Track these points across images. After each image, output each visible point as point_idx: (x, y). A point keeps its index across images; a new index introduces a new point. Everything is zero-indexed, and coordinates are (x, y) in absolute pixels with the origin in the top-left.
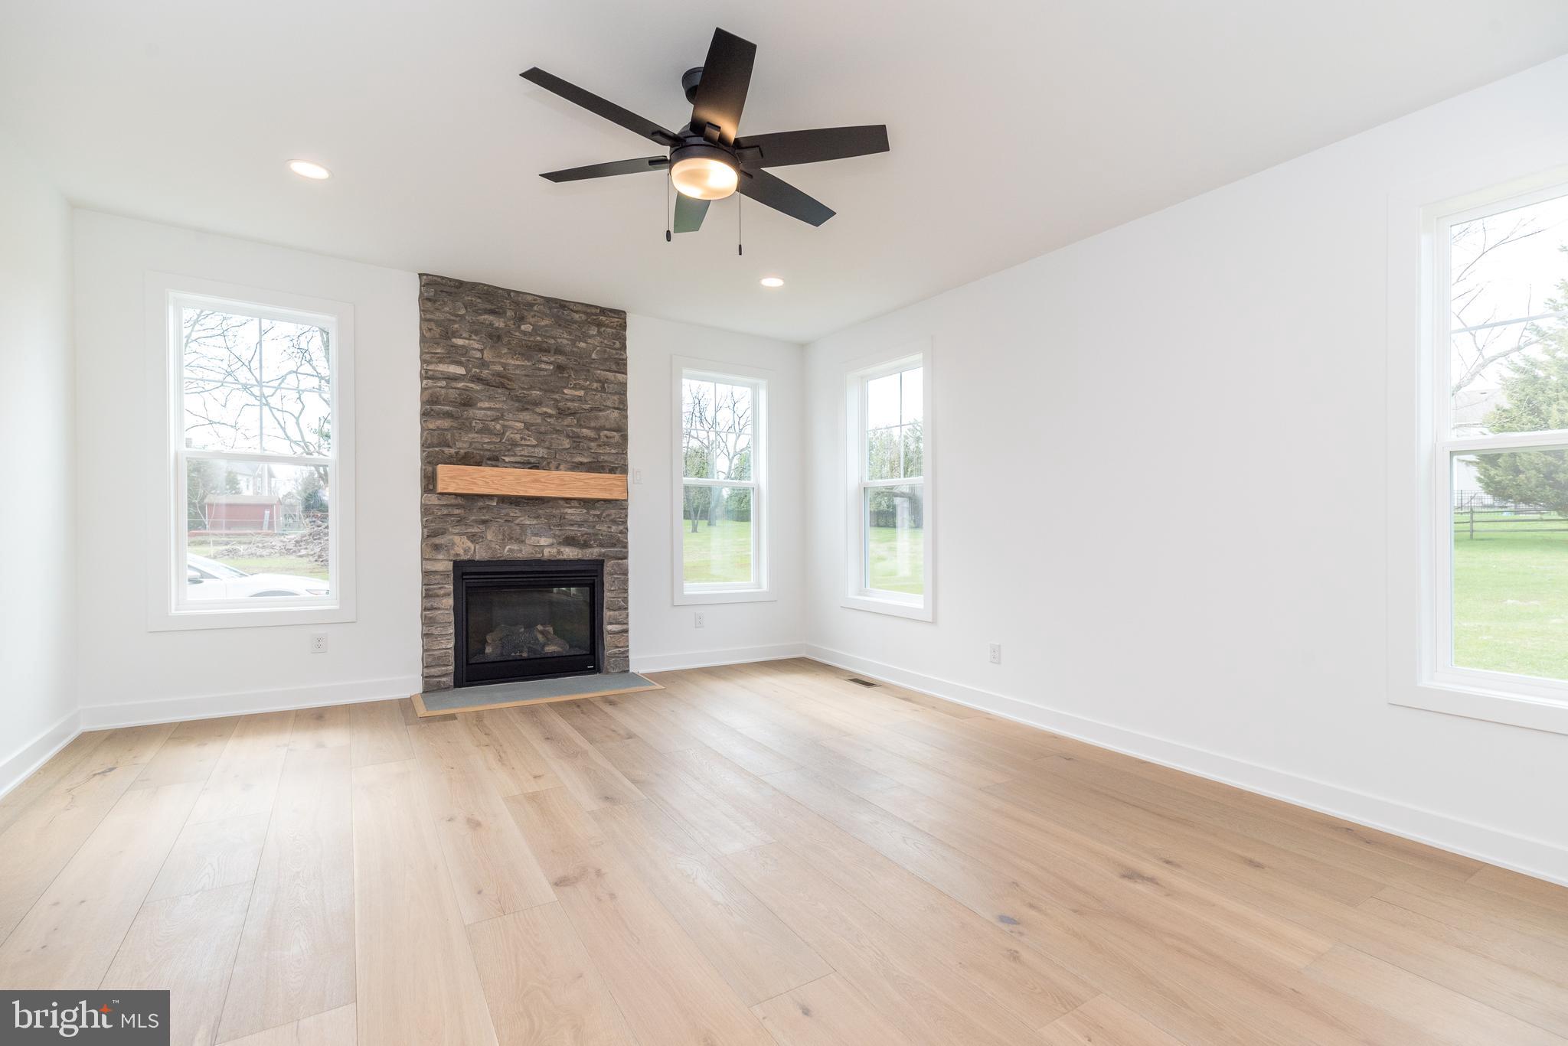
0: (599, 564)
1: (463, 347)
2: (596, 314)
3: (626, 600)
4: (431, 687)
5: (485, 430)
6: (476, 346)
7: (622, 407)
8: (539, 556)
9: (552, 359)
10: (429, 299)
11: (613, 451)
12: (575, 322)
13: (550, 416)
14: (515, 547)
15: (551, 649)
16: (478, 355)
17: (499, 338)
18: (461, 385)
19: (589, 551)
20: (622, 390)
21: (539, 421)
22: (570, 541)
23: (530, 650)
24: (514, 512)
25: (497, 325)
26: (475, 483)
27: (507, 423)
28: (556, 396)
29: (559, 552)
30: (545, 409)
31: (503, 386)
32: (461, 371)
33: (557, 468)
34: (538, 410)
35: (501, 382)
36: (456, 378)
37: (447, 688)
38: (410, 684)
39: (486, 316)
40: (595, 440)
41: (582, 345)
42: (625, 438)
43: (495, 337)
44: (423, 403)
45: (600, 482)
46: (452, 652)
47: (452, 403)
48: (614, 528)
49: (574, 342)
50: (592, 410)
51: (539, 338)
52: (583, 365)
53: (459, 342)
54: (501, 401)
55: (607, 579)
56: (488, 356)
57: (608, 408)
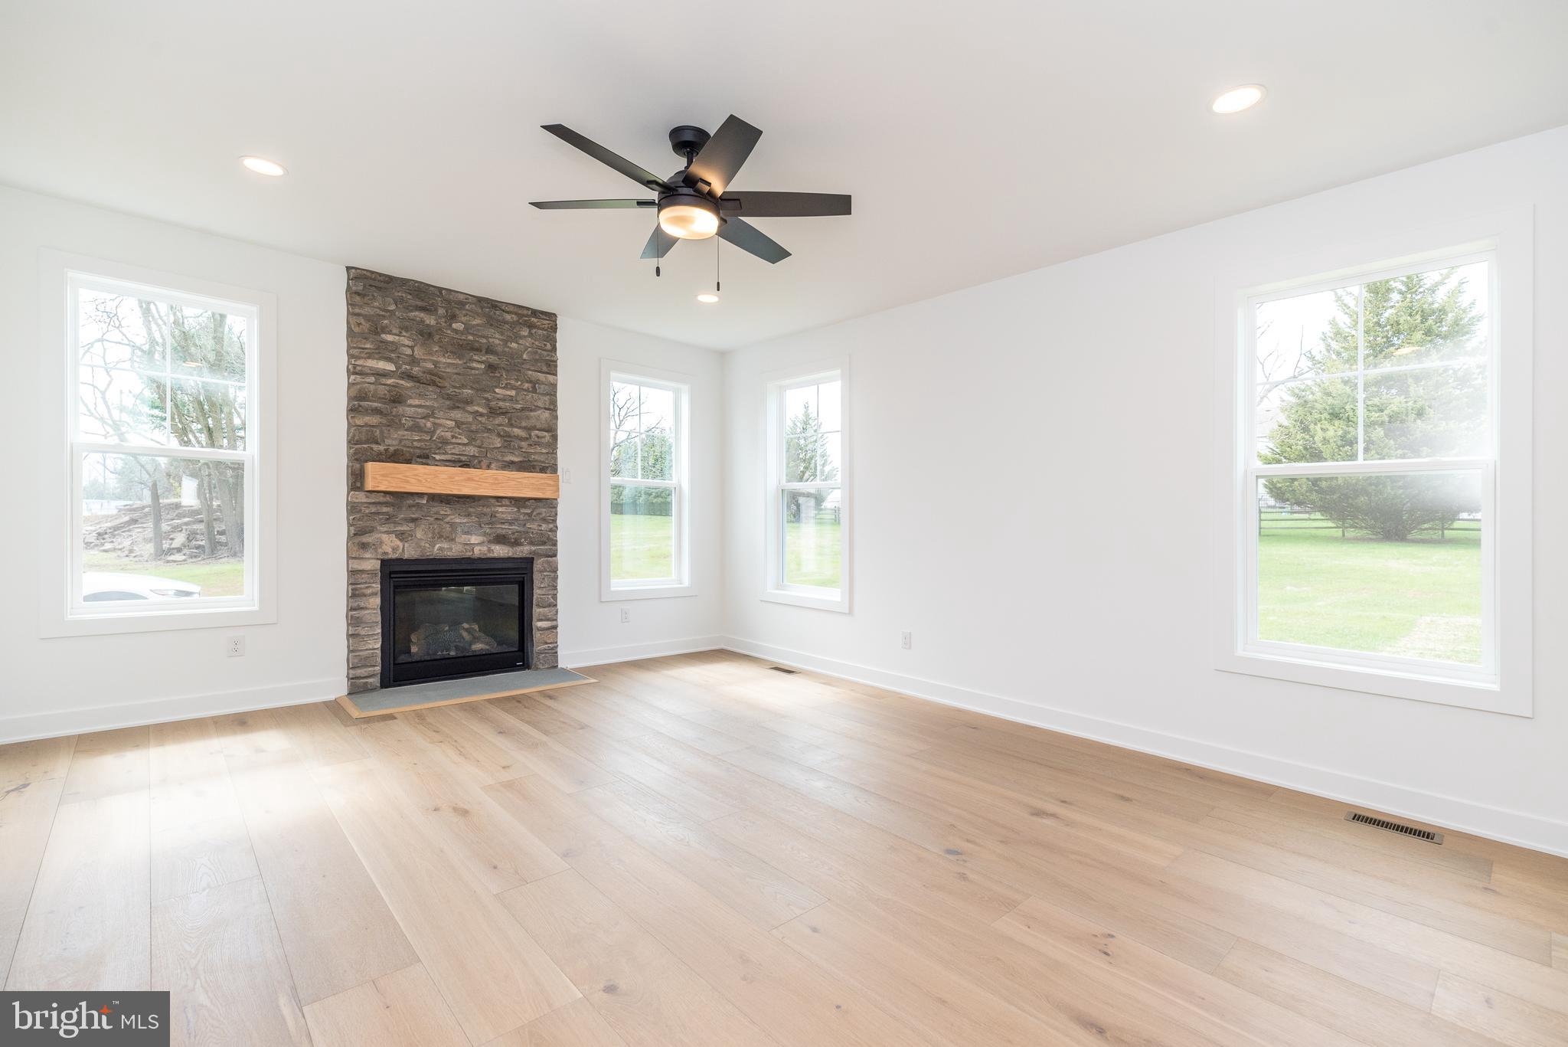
0: (529, 561)
1: (392, 343)
2: (527, 316)
3: (555, 597)
4: (357, 688)
5: (416, 428)
6: (407, 342)
7: (552, 408)
8: (469, 554)
9: (484, 358)
10: (357, 293)
11: (544, 451)
12: (506, 322)
13: (482, 415)
14: (446, 545)
15: (478, 647)
16: (409, 352)
17: (430, 335)
18: (390, 381)
19: (519, 549)
20: (552, 391)
21: (470, 419)
22: (501, 539)
23: (457, 648)
24: (444, 510)
25: (428, 322)
26: (408, 482)
27: (437, 421)
28: (487, 395)
29: (490, 550)
30: (476, 408)
31: (434, 383)
32: (391, 367)
33: (489, 467)
34: (469, 408)
35: (432, 380)
36: (385, 374)
37: (373, 689)
38: (336, 686)
39: (417, 313)
40: (526, 439)
41: (514, 345)
42: (555, 438)
43: (426, 335)
44: (350, 399)
45: (533, 481)
46: (379, 652)
47: (381, 399)
48: (544, 527)
49: (505, 342)
50: (523, 409)
51: (470, 338)
52: (515, 366)
53: (389, 338)
54: (430, 399)
55: (536, 576)
56: (419, 352)
57: (538, 408)
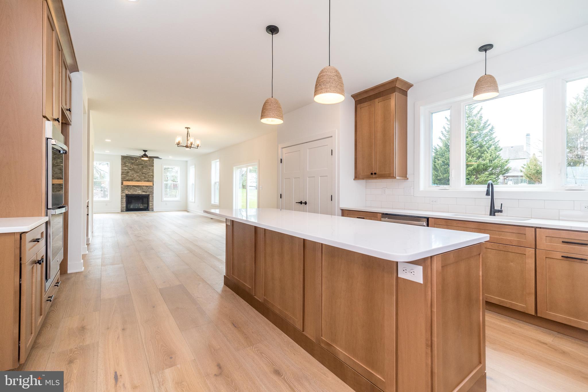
0: (149, 195)
3: (153, 200)
4: (122, 211)
5: (131, 176)
6: (129, 165)
7: (153, 172)
8: (139, 194)
9: (141, 166)
10: (122, 159)
11: (151, 179)
13: (141, 174)
14: (135, 193)
15: (141, 207)
17: (133, 163)
18: (127, 170)
19: (147, 193)
20: (153, 170)
21: (139, 175)
22: (144, 192)
23: (138, 207)
24: (135, 188)
26: (129, 184)
27: (134, 175)
28: (142, 171)
29: (142, 193)
31: (133, 170)
33: (142, 181)
34: (139, 173)
35: (133, 169)
36: (126, 169)
37: (124, 211)
38: (119, 210)
39: (131, 161)
40: (149, 177)
42: (153, 177)
43: (132, 163)
44: (121, 173)
45: (149, 183)
46: (125, 206)
48: (151, 190)
49: (145, 163)
50: (148, 173)
51: (139, 163)
52: (146, 166)
53: (127, 164)
54: (133, 172)
55: (150, 197)
56: (131, 166)
57: (150, 172)
